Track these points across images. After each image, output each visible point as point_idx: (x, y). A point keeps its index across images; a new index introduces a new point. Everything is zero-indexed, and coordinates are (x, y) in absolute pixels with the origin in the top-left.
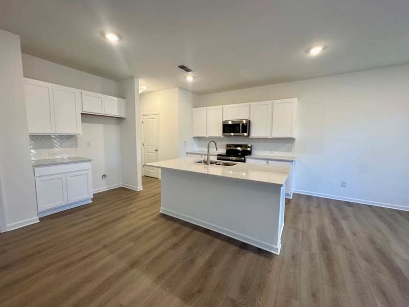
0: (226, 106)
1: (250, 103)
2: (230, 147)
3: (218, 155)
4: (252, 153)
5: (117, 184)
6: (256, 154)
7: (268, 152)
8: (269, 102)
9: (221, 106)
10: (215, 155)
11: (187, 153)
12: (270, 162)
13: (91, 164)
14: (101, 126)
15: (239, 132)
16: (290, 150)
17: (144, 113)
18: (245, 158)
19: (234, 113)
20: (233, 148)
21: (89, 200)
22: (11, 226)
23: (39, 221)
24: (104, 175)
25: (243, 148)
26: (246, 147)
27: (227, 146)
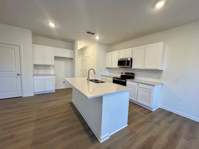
0: (120, 51)
1: (132, 48)
2: (123, 73)
4: (135, 78)
5: (69, 86)
6: (137, 79)
7: (144, 78)
8: (143, 46)
9: (118, 51)
10: (112, 78)
11: (101, 75)
12: (139, 84)
13: (55, 77)
14: (64, 62)
15: (125, 65)
16: (159, 78)
17: (86, 56)
19: (124, 54)
20: (124, 74)
21: (54, 91)
22: (25, 95)
23: (34, 95)
24: (64, 82)
25: (129, 75)
26: (131, 74)
27: (122, 73)
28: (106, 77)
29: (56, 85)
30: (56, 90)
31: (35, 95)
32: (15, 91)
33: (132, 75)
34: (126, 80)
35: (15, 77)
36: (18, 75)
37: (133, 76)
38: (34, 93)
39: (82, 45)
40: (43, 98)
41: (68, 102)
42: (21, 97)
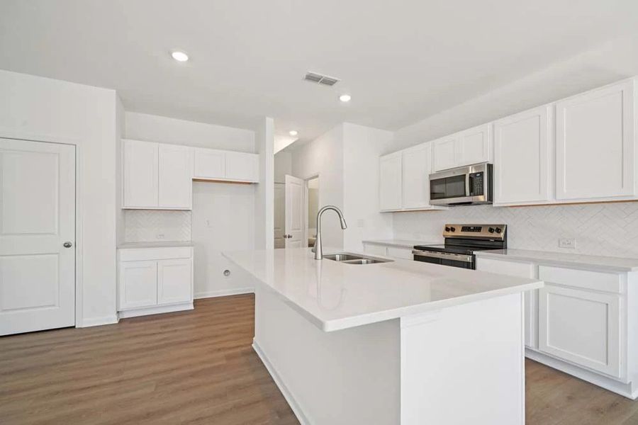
2: (453, 230)
3: (415, 247)
4: (509, 245)
5: (246, 288)
10: (410, 248)
11: (364, 242)
12: (541, 267)
13: (192, 251)
15: (465, 195)
18: (474, 256)
20: (459, 233)
21: (188, 304)
22: (86, 321)
23: (117, 322)
24: (227, 271)
25: (484, 234)
26: (491, 230)
27: (447, 229)
28: (385, 248)
29: (198, 282)
30: (196, 302)
31: (121, 321)
32: (54, 306)
33: (495, 235)
34: (474, 253)
35: (57, 256)
36: (67, 246)
37: (502, 235)
38: (118, 312)
39: (290, 136)
40: (148, 332)
41: (238, 350)
42: (74, 327)
